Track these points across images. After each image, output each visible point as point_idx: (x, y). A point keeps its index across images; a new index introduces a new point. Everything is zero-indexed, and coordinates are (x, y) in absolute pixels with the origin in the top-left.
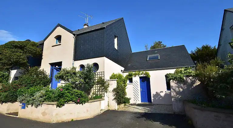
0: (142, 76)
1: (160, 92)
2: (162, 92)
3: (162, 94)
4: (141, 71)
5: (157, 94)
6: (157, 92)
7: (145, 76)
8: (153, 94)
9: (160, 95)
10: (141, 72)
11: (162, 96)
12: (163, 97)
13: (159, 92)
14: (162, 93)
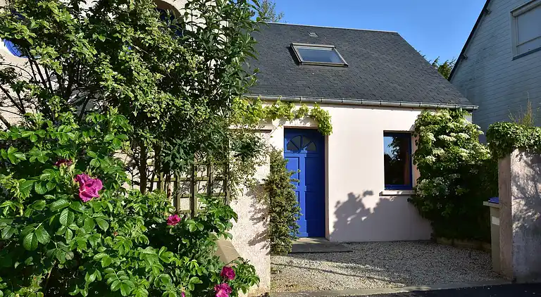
0: (297, 123)
1: (361, 193)
2: (370, 193)
3: (371, 203)
4: (297, 102)
5: (353, 203)
6: (351, 195)
7: (308, 125)
8: (338, 203)
9: (362, 206)
10: (296, 108)
11: (369, 209)
12: (372, 211)
13: (358, 192)
14: (368, 196)
